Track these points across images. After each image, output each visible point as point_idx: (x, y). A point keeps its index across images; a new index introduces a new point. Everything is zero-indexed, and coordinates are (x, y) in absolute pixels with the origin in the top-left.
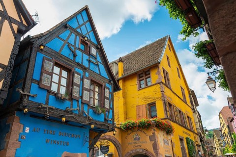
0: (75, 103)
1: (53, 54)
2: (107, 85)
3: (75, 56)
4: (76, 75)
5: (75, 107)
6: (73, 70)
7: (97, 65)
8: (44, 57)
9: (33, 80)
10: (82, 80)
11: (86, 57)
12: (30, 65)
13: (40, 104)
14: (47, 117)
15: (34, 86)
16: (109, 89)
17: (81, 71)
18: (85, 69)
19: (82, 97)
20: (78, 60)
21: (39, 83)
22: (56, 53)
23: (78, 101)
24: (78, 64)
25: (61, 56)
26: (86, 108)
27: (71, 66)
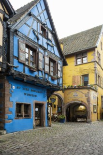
0: (40, 73)
1: (24, 37)
2: (59, 62)
3: (38, 39)
4: (40, 54)
5: (40, 75)
6: (37, 51)
7: (53, 47)
8: (18, 40)
9: (14, 57)
10: (44, 57)
11: (45, 41)
12: (11, 46)
13: (20, 72)
14: (25, 81)
15: (15, 61)
16: (60, 64)
17: (42, 51)
18: (45, 49)
19: (44, 69)
20: (40, 42)
21: (18, 58)
22: (26, 37)
23: (42, 72)
24: (40, 46)
25: (29, 39)
26: (47, 76)
27: (36, 47)
